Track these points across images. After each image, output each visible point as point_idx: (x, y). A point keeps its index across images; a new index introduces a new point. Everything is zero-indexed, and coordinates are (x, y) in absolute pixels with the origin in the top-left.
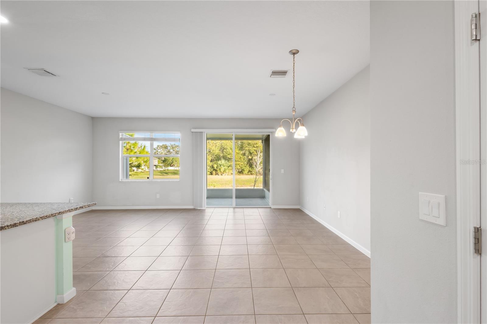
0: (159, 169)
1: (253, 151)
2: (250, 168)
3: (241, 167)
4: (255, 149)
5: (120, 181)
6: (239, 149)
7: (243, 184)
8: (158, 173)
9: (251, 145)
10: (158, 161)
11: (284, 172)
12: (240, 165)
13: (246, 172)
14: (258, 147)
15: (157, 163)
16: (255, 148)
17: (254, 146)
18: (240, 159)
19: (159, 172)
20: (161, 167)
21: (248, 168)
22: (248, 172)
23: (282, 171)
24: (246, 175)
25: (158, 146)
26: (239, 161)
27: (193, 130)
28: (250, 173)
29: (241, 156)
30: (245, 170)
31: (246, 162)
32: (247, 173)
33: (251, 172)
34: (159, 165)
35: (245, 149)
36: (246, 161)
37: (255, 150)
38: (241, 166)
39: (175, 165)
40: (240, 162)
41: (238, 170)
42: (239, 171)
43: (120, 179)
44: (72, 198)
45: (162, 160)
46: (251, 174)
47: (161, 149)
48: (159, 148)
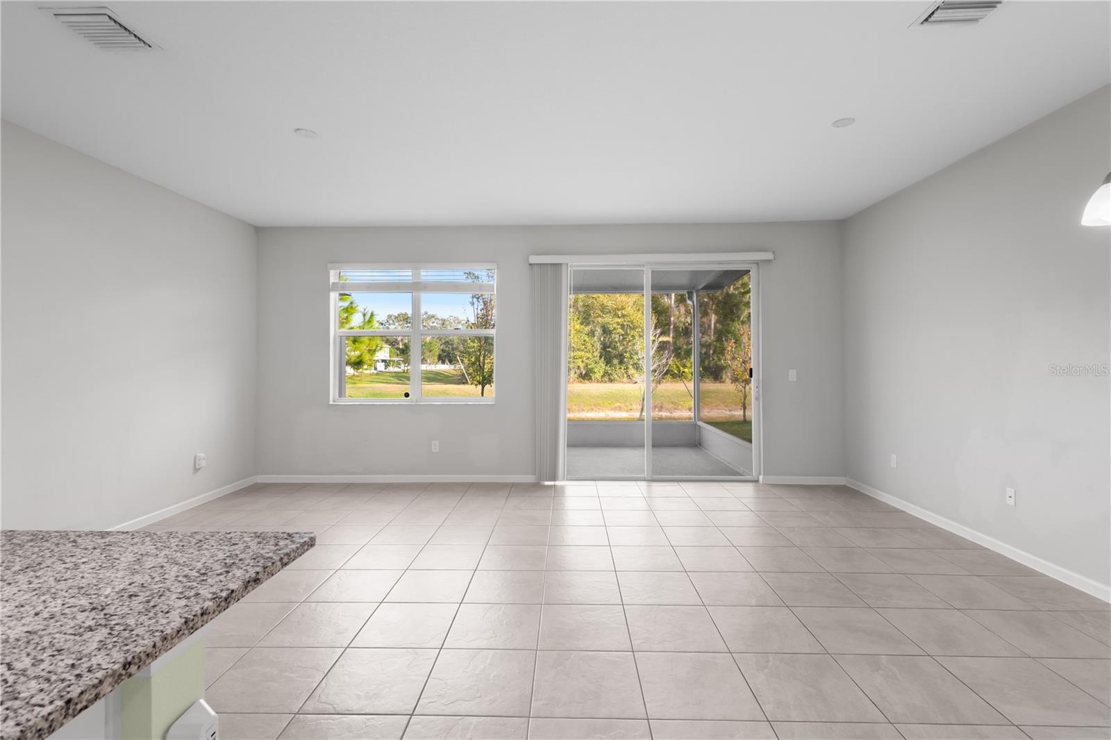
0: (391, 369)
1: (615, 325)
2: (606, 365)
3: (587, 364)
4: (619, 320)
5: (331, 403)
6: (579, 321)
7: (595, 405)
8: (392, 379)
9: (610, 312)
10: (391, 351)
11: (797, 378)
12: (584, 359)
13: (598, 376)
14: (625, 316)
15: (388, 355)
16: (619, 317)
17: (617, 316)
18: (584, 344)
19: (393, 377)
20: (398, 364)
21: (603, 366)
22: (603, 376)
23: (792, 375)
24: (598, 382)
25: (390, 317)
26: (583, 350)
27: (534, 259)
28: (606, 379)
29: (586, 338)
30: (595, 370)
31: (598, 351)
32: (599, 378)
33: (609, 375)
34: (392, 361)
35: (594, 322)
36: (599, 348)
37: (618, 323)
38: (587, 361)
39: (426, 361)
40: (583, 353)
41: (578, 372)
42: (581, 373)
43: (331, 399)
44: (202, 455)
45: (398, 349)
46: (611, 381)
47: (397, 324)
48: (391, 322)
